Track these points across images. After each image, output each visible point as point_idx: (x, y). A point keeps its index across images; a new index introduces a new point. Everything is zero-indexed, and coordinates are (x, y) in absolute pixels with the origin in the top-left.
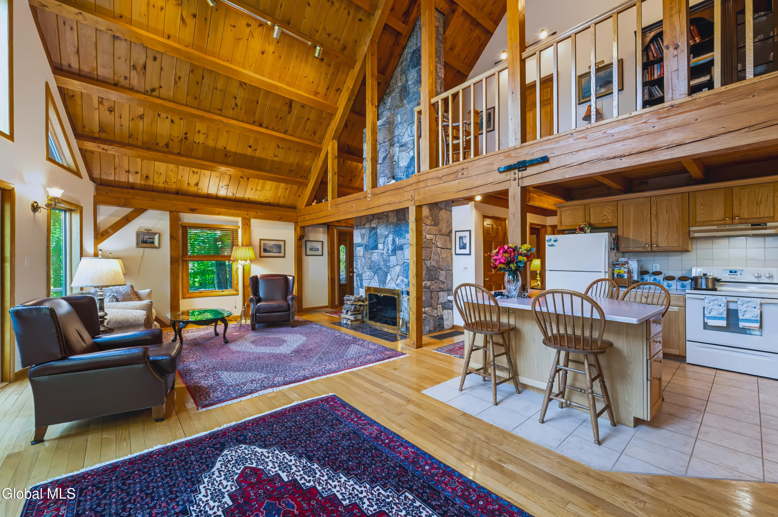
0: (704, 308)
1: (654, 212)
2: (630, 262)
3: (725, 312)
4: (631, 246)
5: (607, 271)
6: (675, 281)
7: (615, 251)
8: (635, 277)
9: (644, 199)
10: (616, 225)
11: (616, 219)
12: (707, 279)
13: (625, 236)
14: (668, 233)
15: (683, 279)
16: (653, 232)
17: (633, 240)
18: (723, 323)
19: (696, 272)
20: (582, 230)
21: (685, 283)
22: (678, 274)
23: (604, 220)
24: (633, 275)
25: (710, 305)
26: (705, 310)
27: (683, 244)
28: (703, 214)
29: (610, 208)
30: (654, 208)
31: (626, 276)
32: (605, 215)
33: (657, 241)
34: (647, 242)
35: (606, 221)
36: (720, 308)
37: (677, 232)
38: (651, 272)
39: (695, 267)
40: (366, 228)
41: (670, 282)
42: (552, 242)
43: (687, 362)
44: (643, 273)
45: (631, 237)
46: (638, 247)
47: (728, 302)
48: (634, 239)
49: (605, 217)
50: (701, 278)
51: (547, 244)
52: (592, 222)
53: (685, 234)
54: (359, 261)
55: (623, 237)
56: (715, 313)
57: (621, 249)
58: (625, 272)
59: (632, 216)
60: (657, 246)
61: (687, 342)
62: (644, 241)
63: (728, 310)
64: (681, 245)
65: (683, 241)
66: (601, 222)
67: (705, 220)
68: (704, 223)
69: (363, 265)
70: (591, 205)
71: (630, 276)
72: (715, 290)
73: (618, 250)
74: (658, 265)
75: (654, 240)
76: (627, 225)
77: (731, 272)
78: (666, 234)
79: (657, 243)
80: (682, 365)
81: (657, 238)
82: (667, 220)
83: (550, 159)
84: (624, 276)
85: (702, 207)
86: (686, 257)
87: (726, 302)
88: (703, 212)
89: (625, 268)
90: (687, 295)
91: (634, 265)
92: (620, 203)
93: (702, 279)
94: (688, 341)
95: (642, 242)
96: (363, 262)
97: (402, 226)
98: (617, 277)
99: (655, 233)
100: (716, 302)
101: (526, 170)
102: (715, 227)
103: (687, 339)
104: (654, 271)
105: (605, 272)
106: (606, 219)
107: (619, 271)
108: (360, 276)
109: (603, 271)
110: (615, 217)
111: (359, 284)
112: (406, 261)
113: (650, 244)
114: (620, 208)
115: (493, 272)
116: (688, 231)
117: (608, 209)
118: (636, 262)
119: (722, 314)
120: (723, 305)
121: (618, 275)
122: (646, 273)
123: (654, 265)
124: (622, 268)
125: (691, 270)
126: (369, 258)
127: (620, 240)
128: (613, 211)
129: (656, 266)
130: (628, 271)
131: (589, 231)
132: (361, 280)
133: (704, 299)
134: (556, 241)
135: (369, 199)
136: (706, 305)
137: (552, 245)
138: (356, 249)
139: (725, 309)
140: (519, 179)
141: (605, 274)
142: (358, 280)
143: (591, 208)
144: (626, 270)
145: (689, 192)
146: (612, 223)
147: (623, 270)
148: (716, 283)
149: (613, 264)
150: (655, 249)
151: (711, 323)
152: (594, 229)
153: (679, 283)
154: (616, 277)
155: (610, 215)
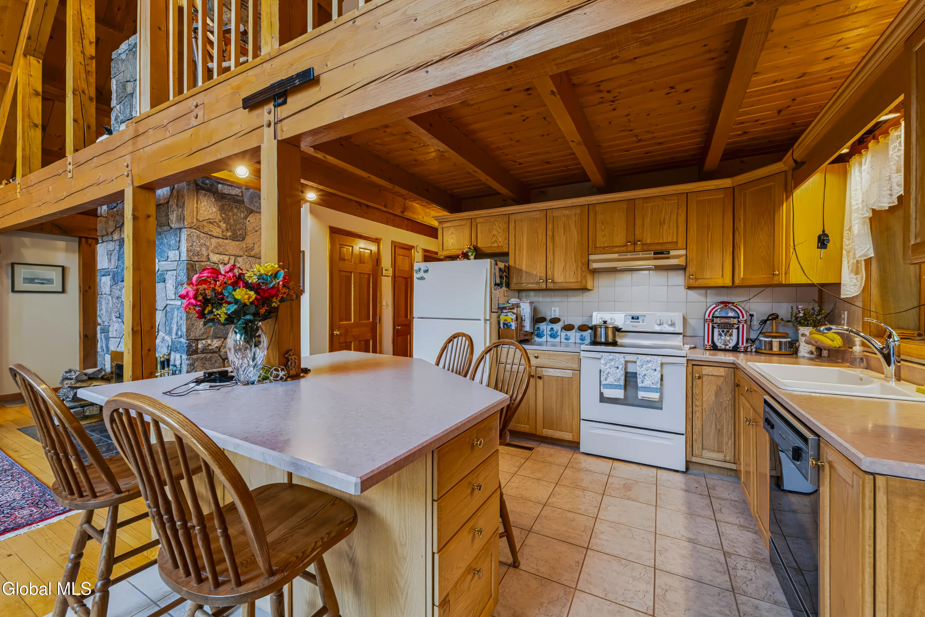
0: (600, 370)
1: (550, 233)
2: (522, 304)
3: (623, 378)
4: (524, 281)
5: (488, 318)
6: (574, 331)
7: (504, 288)
8: (528, 327)
9: (538, 213)
10: (506, 250)
11: (506, 241)
12: (606, 328)
13: (517, 267)
14: (566, 262)
15: (583, 328)
16: (549, 261)
17: (526, 272)
18: (619, 394)
19: (597, 319)
20: (465, 256)
21: (584, 333)
22: (577, 322)
23: (493, 243)
24: (525, 325)
25: (606, 367)
26: (602, 373)
27: (581, 280)
28: (603, 236)
29: (500, 226)
30: (550, 226)
31: (513, 326)
32: (494, 235)
33: (553, 275)
34: (542, 275)
35: (496, 245)
36: (618, 371)
37: (575, 261)
38: (548, 318)
39: (596, 311)
40: (115, 241)
41: (569, 333)
42: (422, 274)
43: (581, 450)
44: (537, 319)
45: (524, 268)
46: (532, 283)
47: (626, 362)
48: (528, 271)
49: (495, 238)
50: (600, 326)
51: (416, 276)
52: (479, 245)
53: (583, 264)
54: (103, 303)
55: (514, 268)
56: (612, 380)
57: (513, 286)
58: (512, 319)
59: (525, 237)
60: (553, 282)
61: (581, 421)
62: (538, 275)
63: (627, 374)
64: (579, 280)
65: (581, 275)
66: (489, 245)
67: (606, 245)
68: (604, 249)
69: (109, 310)
70: (478, 220)
71: (520, 325)
72: (614, 344)
73: (508, 285)
74: (557, 309)
75: (549, 273)
76: (520, 250)
77: (633, 318)
78: (563, 264)
79: (553, 277)
80: (576, 456)
81: (553, 270)
82: (564, 244)
83: (322, 78)
84: (511, 325)
85: (603, 227)
86: (586, 297)
87: (624, 362)
88: (603, 234)
89: (514, 313)
90: (582, 352)
91: (526, 309)
92: (512, 218)
93: (601, 328)
94: (583, 420)
95: (536, 275)
96: (110, 305)
97: (163, 236)
98: (504, 327)
99: (551, 262)
100: (613, 363)
101: (285, 102)
102: (616, 256)
103: (581, 418)
104: (553, 317)
105: (486, 320)
106: (496, 241)
107: (506, 317)
108: (105, 331)
109: (482, 318)
110: (505, 239)
111: (104, 345)
112: (169, 302)
113: (545, 279)
114: (512, 225)
115: (352, 321)
116: (587, 260)
117: (499, 227)
118: (528, 304)
119: (619, 380)
120: (620, 367)
121: (504, 324)
122: (543, 320)
123: (553, 309)
124: (509, 314)
125: (591, 316)
126: (118, 298)
127: (512, 271)
128: (504, 229)
129: (555, 311)
130: (517, 318)
131: (472, 257)
132: (107, 339)
133: (600, 359)
134: (426, 271)
135: (70, 175)
136: (603, 368)
137: (422, 278)
138: (101, 280)
139: (623, 372)
140: (275, 124)
141: (485, 323)
142: (103, 338)
143: (478, 225)
144: (514, 317)
145: (588, 205)
146: (502, 247)
147: (510, 317)
148: (617, 333)
149: (499, 308)
150: (551, 286)
151: (609, 393)
152: (480, 254)
153: (579, 334)
154: (502, 328)
155: (500, 235)
